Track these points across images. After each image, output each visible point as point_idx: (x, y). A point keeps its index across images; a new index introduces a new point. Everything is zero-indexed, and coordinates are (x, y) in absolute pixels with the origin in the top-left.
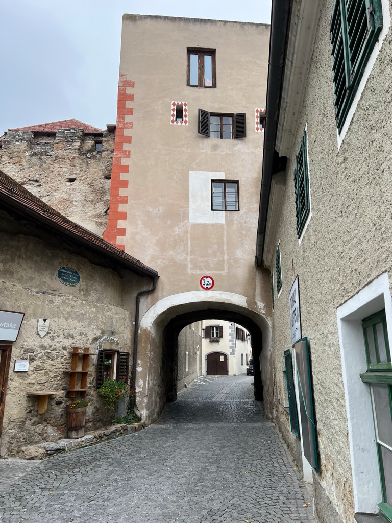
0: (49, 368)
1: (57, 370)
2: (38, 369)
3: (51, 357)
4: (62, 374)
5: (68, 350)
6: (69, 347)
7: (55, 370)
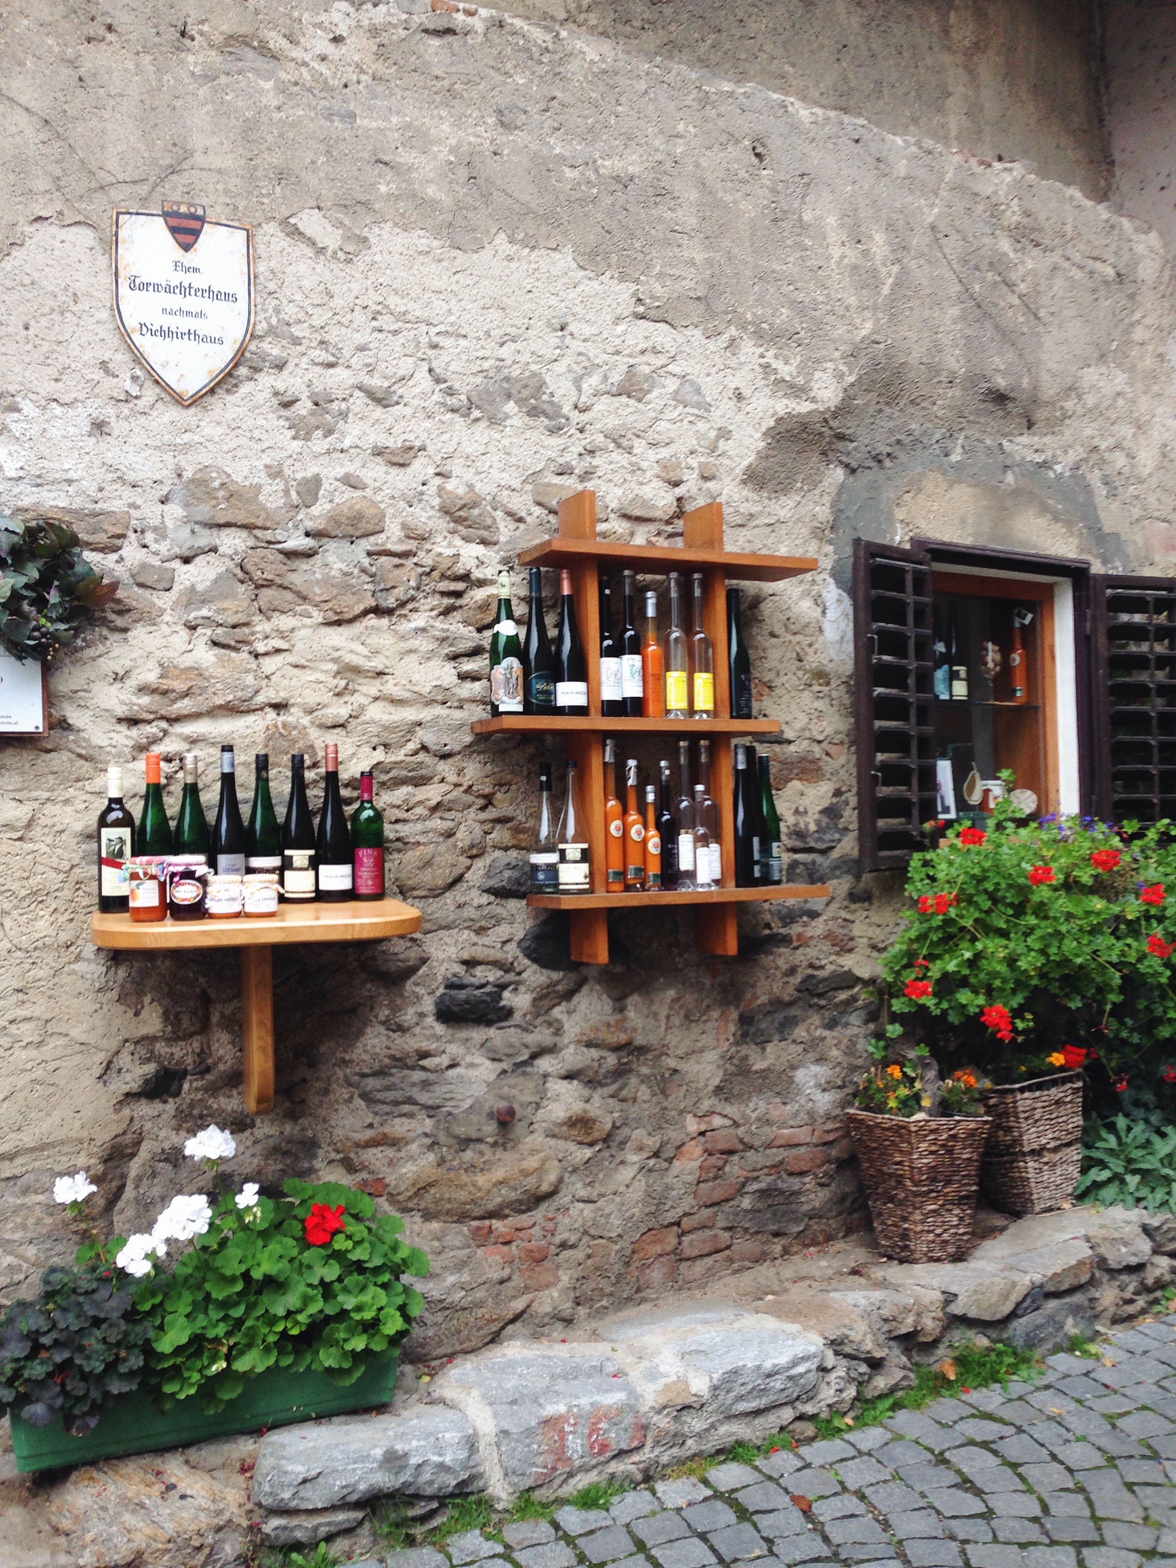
0: (311, 698)
1: (410, 714)
2: (184, 706)
3: (318, 595)
4: (469, 750)
5: (505, 530)
6: (520, 503)
7: (378, 713)
